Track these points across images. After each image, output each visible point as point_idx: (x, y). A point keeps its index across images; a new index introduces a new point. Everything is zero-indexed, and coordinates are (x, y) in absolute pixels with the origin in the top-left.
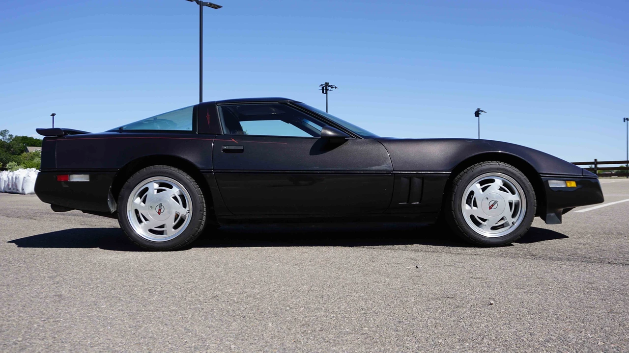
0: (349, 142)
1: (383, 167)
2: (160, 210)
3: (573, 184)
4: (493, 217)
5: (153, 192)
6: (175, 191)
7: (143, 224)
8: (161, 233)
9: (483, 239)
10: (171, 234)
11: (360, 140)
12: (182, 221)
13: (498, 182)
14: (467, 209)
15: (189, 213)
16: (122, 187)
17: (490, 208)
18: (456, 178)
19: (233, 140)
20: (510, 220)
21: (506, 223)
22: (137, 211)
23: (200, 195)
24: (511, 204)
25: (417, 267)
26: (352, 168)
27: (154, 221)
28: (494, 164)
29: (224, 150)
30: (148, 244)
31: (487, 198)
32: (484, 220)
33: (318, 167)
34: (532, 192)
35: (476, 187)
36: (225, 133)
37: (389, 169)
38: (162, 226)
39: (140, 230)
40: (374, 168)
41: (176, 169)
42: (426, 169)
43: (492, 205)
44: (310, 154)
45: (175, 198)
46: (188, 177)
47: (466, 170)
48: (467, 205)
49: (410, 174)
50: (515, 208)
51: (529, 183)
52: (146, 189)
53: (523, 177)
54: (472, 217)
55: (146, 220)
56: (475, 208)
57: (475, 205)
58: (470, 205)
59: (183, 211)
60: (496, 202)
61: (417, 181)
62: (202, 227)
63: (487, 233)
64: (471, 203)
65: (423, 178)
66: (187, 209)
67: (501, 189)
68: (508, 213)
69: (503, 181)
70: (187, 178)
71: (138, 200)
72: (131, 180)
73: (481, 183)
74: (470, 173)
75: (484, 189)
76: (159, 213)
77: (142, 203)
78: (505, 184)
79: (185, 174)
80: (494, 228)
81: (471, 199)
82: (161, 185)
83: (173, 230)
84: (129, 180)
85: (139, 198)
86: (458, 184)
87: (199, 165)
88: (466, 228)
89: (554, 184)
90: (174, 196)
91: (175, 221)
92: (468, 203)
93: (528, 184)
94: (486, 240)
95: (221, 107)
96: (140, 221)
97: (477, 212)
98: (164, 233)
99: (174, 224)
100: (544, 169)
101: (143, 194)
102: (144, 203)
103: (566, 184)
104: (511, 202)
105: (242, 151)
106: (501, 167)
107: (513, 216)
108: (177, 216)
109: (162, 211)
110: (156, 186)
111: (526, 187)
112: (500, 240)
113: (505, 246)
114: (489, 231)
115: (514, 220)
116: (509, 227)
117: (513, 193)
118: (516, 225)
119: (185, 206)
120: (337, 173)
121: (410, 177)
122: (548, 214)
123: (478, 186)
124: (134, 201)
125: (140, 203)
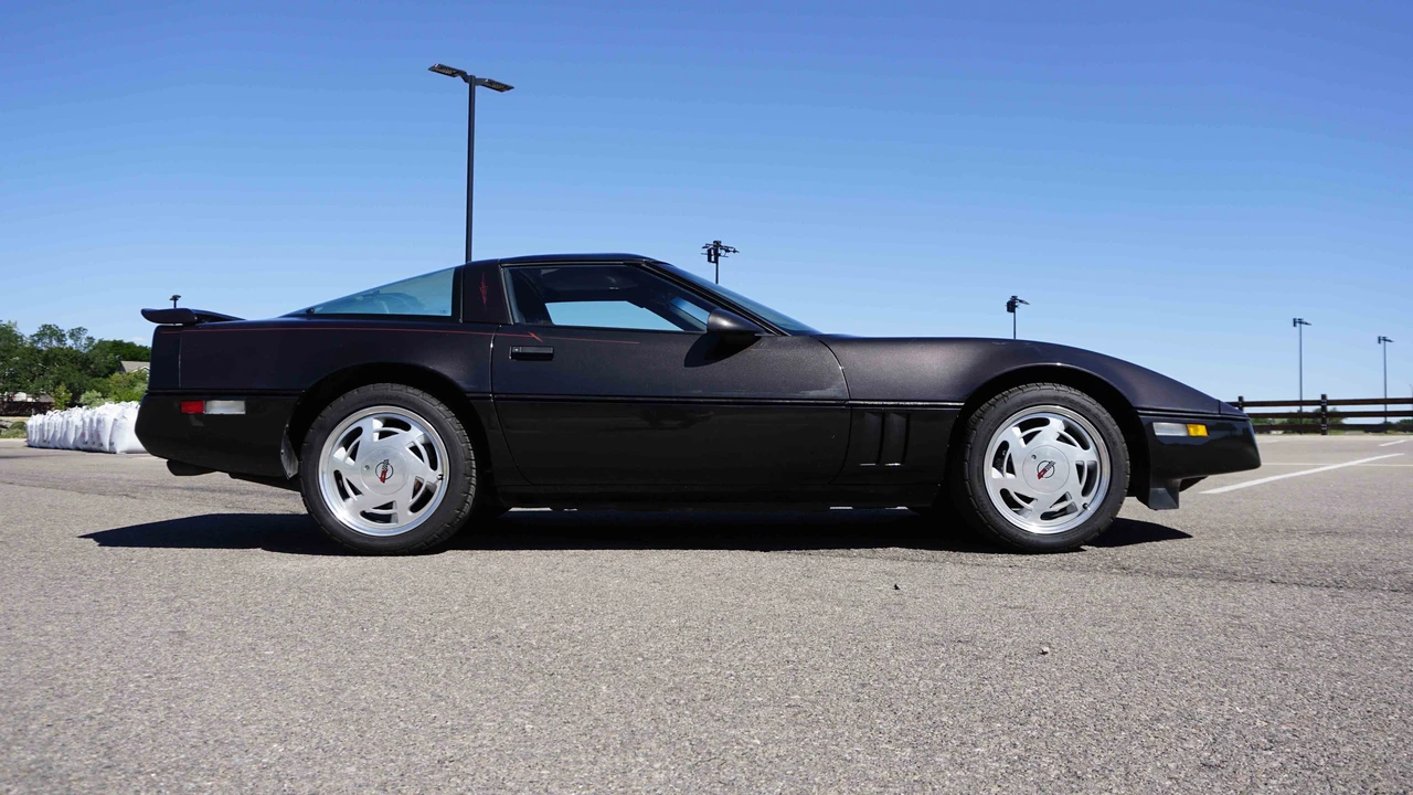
0: (763, 343)
1: (830, 392)
2: (384, 473)
3: (1201, 431)
4: (1045, 495)
5: (372, 438)
6: (416, 435)
7: (350, 500)
8: (387, 519)
9: (1025, 537)
10: (406, 521)
11: (784, 338)
12: (428, 495)
13: (1056, 425)
14: (994, 478)
15: (442, 479)
16: (309, 426)
17: (1040, 476)
18: (973, 416)
19: (533, 335)
20: (1077, 499)
21: (1070, 505)
22: (338, 476)
23: (464, 444)
24: (1080, 468)
25: (896, 588)
26: (768, 394)
27: (373, 497)
28: (1048, 389)
29: (515, 355)
30: (358, 540)
31: (1035, 457)
32: (1028, 500)
33: (700, 391)
34: (1122, 446)
35: (1011, 433)
36: (517, 321)
37: (840, 396)
38: (388, 506)
39: (344, 513)
40: (812, 394)
41: (417, 392)
42: (913, 398)
43: (1045, 471)
44: (686, 365)
45: (415, 449)
46: (441, 408)
47: (993, 400)
48: (994, 469)
49: (883, 405)
50: (1088, 476)
51: (1116, 427)
52: (358, 431)
53: (1105, 415)
54: (1005, 493)
55: (356, 492)
56: (1009, 476)
57: (1011, 469)
58: (1000, 470)
59: (430, 476)
60: (1051, 464)
61: (896, 421)
62: (467, 508)
63: (1033, 525)
64: (1002, 466)
65: (909, 414)
66: (439, 471)
67: (1062, 438)
68: (1074, 486)
69: (1065, 422)
70: (439, 409)
71: (341, 453)
72: (328, 412)
73: (1023, 426)
74: (1001, 406)
75: (1027, 439)
76: (383, 480)
77: (349, 459)
78: (1069, 429)
79: (435, 402)
80: (1047, 516)
81: (1003, 457)
82: (388, 422)
83: (410, 513)
84: (324, 413)
85: (343, 449)
86: (978, 427)
87: (462, 384)
88: (991, 514)
89: (1163, 429)
90: (412, 445)
91: (413, 497)
92: (997, 464)
93: (1114, 428)
94: (1031, 538)
95: (510, 271)
96: (345, 496)
97: (1013, 483)
98: (393, 519)
99: (412, 501)
100: (1145, 399)
101: (351, 440)
102: (354, 458)
103: (1188, 431)
104: (1081, 463)
105: (549, 357)
106: (1062, 394)
107: (1085, 492)
108: (418, 485)
109: (388, 475)
110: (378, 425)
111: (1110, 435)
112: (1059, 540)
113: (1067, 552)
114: (1037, 522)
115: (1087, 500)
116: (1076, 514)
117: (1085, 446)
118: (1091, 510)
119: (434, 466)
120: (739, 402)
121: (883, 413)
122: (1152, 489)
123: (1017, 431)
124: (334, 455)
125: (345, 458)
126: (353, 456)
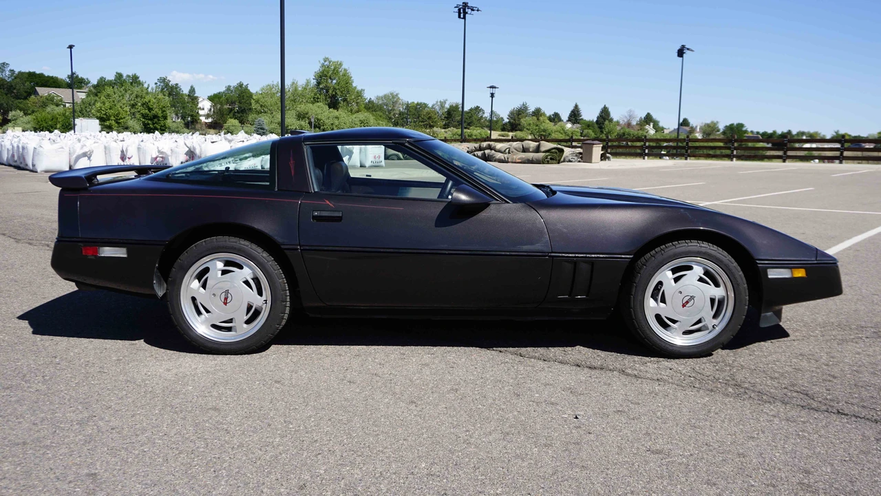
0: (492, 207)
1: (538, 247)
2: (226, 299)
3: (800, 273)
4: (686, 318)
5: (217, 274)
6: (247, 273)
7: (203, 317)
8: (229, 329)
9: (671, 348)
10: (243, 331)
11: (507, 205)
12: (257, 313)
13: (698, 271)
14: (651, 305)
15: (266, 303)
16: (172, 266)
17: (684, 306)
18: (639, 262)
19: (328, 202)
20: (709, 321)
21: (704, 326)
22: (194, 299)
23: (282, 280)
24: (712, 300)
25: (576, 418)
26: (495, 248)
27: (219, 315)
28: (694, 245)
29: (314, 217)
30: (210, 345)
31: (681, 292)
32: (674, 322)
33: (446, 246)
34: (744, 285)
35: (666, 275)
36: (316, 190)
37: (545, 249)
38: (230, 321)
39: (201, 327)
40: (526, 248)
41: (247, 243)
42: (597, 251)
43: (687, 302)
44: (436, 226)
45: (247, 283)
46: (264, 255)
47: (654, 252)
48: (652, 299)
49: (575, 257)
50: (718, 306)
51: (741, 273)
52: (207, 270)
53: (734, 264)
54: (658, 317)
55: (208, 311)
56: (662, 305)
57: (663, 301)
58: (656, 300)
59: (258, 301)
60: (692, 298)
61: (585, 267)
62: (284, 322)
63: (677, 339)
64: (658, 295)
65: (592, 263)
66: (264, 298)
67: (701, 280)
68: (707, 313)
69: (704, 268)
70: (263, 255)
71: (196, 284)
72: (184, 257)
73: (674, 271)
74: (659, 257)
75: (676, 280)
76: (225, 303)
77: (201, 288)
78: (707, 273)
79: (260, 250)
80: (686, 333)
81: (659, 290)
82: (228, 263)
83: (245, 326)
84: (181, 257)
85: (197, 281)
86: (642, 272)
87: (279, 239)
88: (648, 332)
89: (773, 274)
90: (245, 280)
91: (247, 315)
92: (654, 296)
93: (739, 273)
94: (675, 348)
95: (311, 147)
96: (199, 313)
97: (664, 310)
98: (233, 329)
99: (246, 318)
100: (762, 250)
101: (202, 275)
102: (205, 289)
103: (792, 273)
104: (713, 297)
105: (339, 219)
106: (703, 250)
107: (715, 316)
108: (249, 308)
109: (229, 300)
110: (220, 265)
111: (735, 278)
112: (695, 350)
113: (699, 358)
114: (680, 337)
115: (715, 322)
116: (707, 331)
117: (717, 285)
118: (718, 329)
119: (260, 293)
120: (472, 254)
121: (575, 263)
122: (763, 315)
123: (669, 274)
124: (191, 286)
125: (199, 288)
126: (204, 286)
